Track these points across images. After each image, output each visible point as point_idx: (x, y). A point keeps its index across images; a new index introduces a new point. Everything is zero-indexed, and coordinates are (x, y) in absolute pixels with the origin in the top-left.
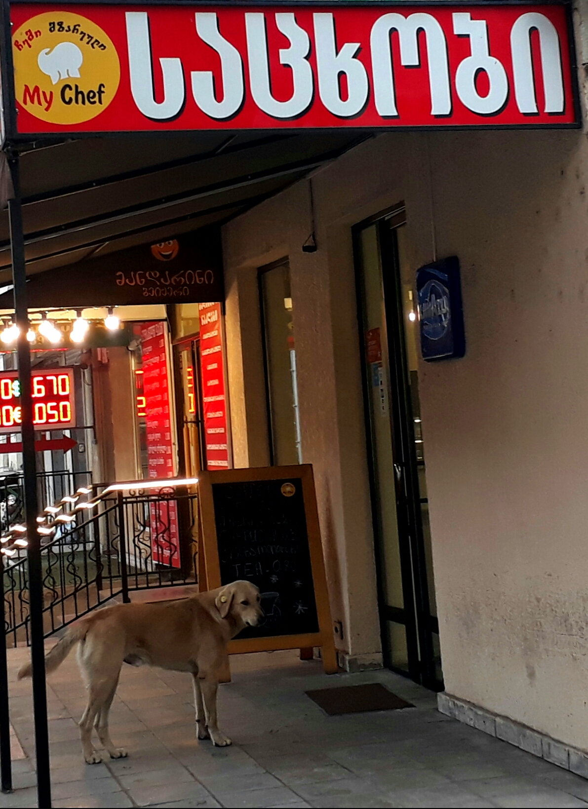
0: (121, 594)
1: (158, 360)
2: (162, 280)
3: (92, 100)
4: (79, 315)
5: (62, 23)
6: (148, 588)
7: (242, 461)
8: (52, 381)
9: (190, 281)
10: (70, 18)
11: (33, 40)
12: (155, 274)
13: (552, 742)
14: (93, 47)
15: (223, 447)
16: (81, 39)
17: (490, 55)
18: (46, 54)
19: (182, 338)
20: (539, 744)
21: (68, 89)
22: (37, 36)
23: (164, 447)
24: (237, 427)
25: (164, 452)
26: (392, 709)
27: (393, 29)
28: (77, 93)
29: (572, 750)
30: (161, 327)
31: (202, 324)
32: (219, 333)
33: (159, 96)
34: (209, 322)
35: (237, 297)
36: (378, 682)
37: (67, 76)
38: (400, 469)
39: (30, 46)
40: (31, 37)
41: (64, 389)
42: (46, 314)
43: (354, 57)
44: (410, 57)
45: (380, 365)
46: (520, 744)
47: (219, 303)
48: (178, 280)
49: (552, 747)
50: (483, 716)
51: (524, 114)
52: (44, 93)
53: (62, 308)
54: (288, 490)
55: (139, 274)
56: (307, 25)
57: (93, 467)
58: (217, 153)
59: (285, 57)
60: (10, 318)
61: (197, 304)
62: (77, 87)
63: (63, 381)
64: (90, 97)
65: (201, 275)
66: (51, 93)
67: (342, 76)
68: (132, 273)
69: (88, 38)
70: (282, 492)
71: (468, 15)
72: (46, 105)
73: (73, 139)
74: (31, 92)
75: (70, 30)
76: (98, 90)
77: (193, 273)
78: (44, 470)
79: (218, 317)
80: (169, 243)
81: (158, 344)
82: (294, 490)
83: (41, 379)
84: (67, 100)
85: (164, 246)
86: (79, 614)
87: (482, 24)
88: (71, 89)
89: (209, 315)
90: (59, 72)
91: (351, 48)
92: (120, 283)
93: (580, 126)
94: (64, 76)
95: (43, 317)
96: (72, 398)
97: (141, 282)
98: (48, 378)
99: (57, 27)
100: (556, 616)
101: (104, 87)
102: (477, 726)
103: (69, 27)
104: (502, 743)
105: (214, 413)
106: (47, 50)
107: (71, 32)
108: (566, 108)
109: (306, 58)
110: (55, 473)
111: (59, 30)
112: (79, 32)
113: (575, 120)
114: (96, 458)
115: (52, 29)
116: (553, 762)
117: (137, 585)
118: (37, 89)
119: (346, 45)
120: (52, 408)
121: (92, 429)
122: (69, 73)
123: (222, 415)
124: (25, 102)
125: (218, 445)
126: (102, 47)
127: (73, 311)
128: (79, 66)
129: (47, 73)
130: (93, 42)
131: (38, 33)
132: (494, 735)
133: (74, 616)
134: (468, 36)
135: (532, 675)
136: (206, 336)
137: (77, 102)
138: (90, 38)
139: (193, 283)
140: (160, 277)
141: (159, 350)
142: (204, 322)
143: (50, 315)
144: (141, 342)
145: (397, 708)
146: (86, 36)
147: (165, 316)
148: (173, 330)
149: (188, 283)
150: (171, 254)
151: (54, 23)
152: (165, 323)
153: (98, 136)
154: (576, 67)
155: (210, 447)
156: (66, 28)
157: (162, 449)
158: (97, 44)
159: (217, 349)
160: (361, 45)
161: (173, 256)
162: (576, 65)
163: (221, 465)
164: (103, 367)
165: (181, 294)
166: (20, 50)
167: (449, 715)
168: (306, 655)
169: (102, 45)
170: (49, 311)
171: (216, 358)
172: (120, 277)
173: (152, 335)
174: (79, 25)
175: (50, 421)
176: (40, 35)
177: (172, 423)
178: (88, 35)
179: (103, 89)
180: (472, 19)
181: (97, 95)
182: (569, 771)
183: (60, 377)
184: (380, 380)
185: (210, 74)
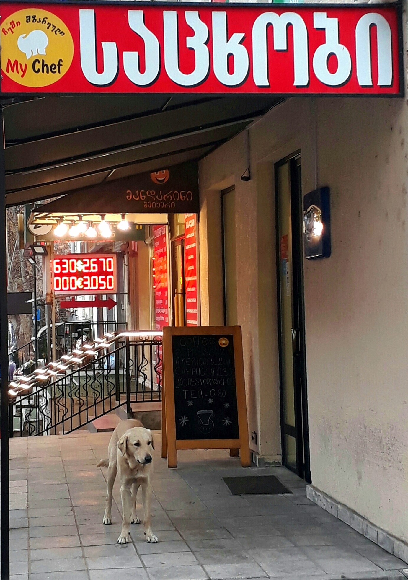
0: (126, 404)
1: (162, 251)
2: (157, 197)
3: (53, 71)
4: (103, 218)
5: (35, 16)
6: (152, 401)
7: (205, 322)
8: (102, 262)
9: (176, 199)
10: (40, 13)
11: (15, 28)
12: (153, 193)
13: (369, 525)
14: (56, 34)
15: (195, 311)
16: (48, 28)
17: (339, 43)
18: (24, 38)
19: (178, 236)
20: (361, 525)
21: (37, 62)
22: (17, 25)
23: (164, 309)
24: (203, 298)
25: (164, 313)
26: (276, 493)
27: (269, 24)
28: (44, 65)
29: (380, 531)
30: (165, 229)
31: (186, 228)
32: (195, 234)
33: (100, 68)
34: (190, 227)
35: (206, 210)
36: (274, 475)
37: (37, 54)
38: (295, 332)
39: (12, 32)
40: (13, 26)
41: (110, 268)
42: (82, 217)
43: (240, 43)
44: (280, 44)
45: (287, 261)
46: (351, 524)
47: (195, 214)
48: (168, 197)
49: (368, 527)
50: (331, 504)
51: (363, 86)
52: (21, 65)
53: (92, 213)
54: (223, 342)
55: (142, 192)
56: (207, 20)
57: (128, 320)
58: (163, 110)
59: (190, 42)
60: (59, 219)
61: (184, 214)
62: (43, 61)
63: (110, 262)
64: (52, 69)
65: (183, 195)
66: (26, 65)
67: (230, 57)
68: (137, 191)
69: (53, 27)
70: (219, 343)
71: (325, 14)
72: (22, 73)
73: (39, 98)
74: (12, 64)
75: (40, 21)
76: (57, 64)
77: (178, 193)
78: (103, 320)
79: (195, 224)
80: (163, 172)
81: (163, 240)
82: (227, 342)
83: (95, 260)
84: (37, 70)
85: (159, 174)
86: (97, 416)
87: (335, 20)
88: (39, 62)
89: (190, 222)
90: (31, 50)
91: (238, 37)
92: (129, 198)
93: (403, 96)
94: (35, 53)
95: (80, 218)
96: (115, 273)
97: (143, 198)
98: (100, 260)
99: (32, 19)
100: (375, 439)
101: (62, 62)
102: (327, 510)
103: (40, 19)
104: (340, 522)
105: (191, 288)
106: (24, 35)
107: (41, 23)
108: (394, 82)
109: (205, 43)
110: (109, 323)
111: (33, 22)
112: (47, 23)
113: (399, 91)
114: (130, 314)
115: (28, 21)
116: (369, 538)
117: (143, 399)
118: (16, 62)
119: (235, 34)
120: (102, 280)
121: (128, 295)
122: (39, 52)
123: (195, 290)
124: (8, 71)
125: (192, 310)
126: (62, 34)
127: (99, 216)
128: (45, 47)
129: (23, 52)
130: (56, 30)
131: (18, 23)
132: (336, 516)
133: (94, 417)
134: (324, 29)
135: (360, 478)
136: (188, 237)
137: (43, 71)
138: (54, 27)
139: (178, 199)
140: (156, 195)
141: (163, 245)
142: (187, 227)
143: (85, 218)
144: (153, 239)
145: (279, 493)
146: (52, 26)
147: (167, 221)
148: (172, 231)
149: (174, 199)
150: (164, 180)
151: (30, 17)
152: (167, 226)
153: (58, 95)
154: (403, 53)
155: (189, 311)
156: (38, 20)
157: (163, 310)
158: (59, 32)
159: (194, 245)
160: (245, 35)
161: (166, 181)
162: (403, 51)
163: (194, 323)
164: (134, 254)
165: (170, 207)
166: (6, 35)
167: (313, 501)
168: (234, 453)
169: (62, 32)
170: (84, 215)
171: (193, 251)
172: (129, 194)
173: (159, 234)
174: (47, 18)
175: (101, 288)
176: (20, 24)
177: (169, 293)
178: (53, 25)
179: (61, 63)
180: (327, 17)
181: (57, 67)
182: (377, 545)
183: (108, 260)
184: (287, 271)
185: (136, 53)
